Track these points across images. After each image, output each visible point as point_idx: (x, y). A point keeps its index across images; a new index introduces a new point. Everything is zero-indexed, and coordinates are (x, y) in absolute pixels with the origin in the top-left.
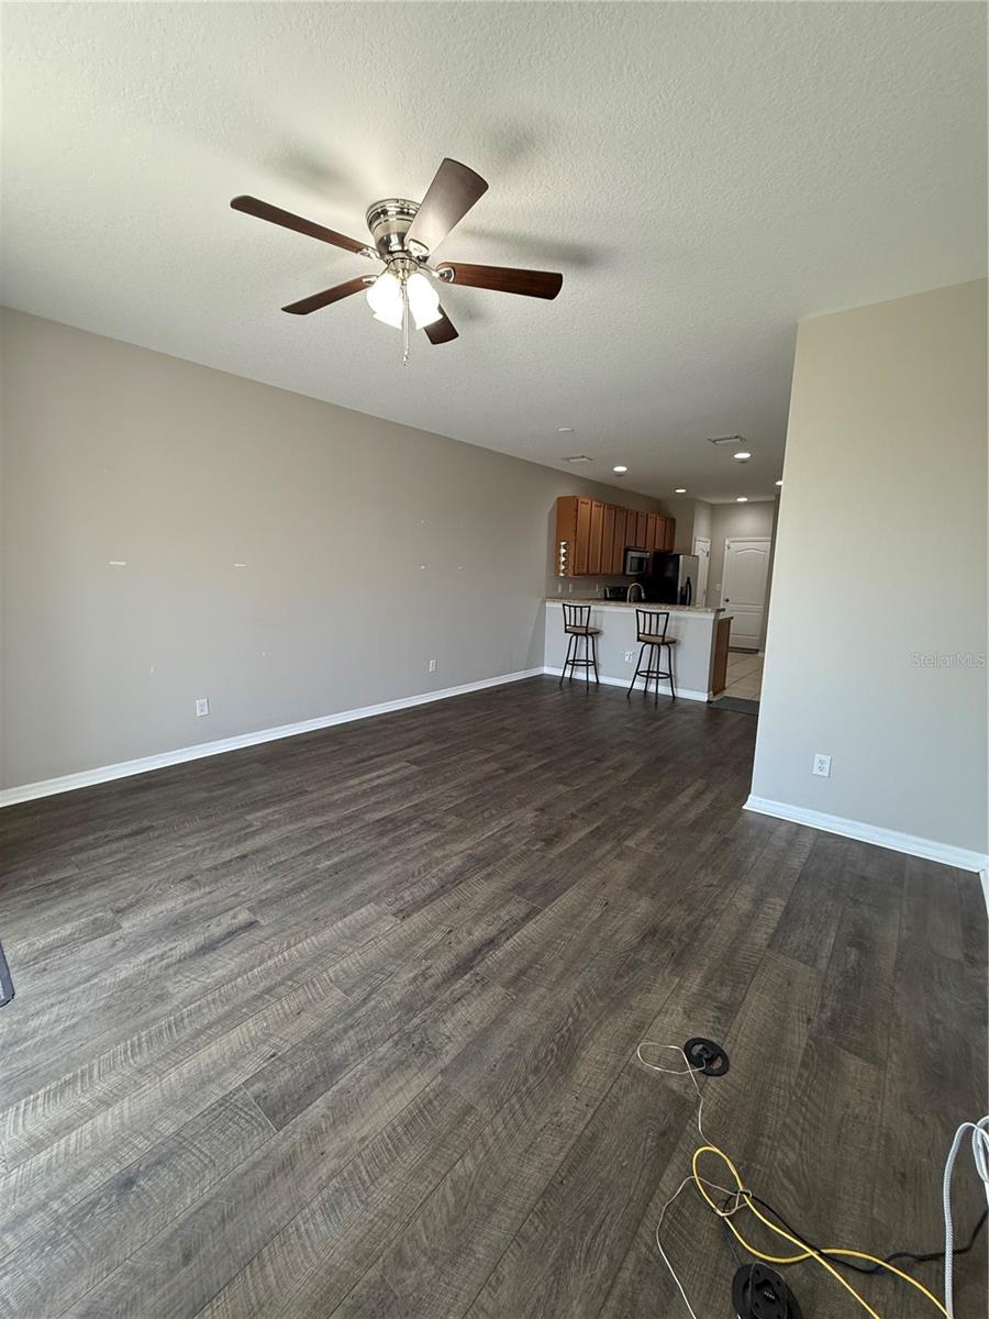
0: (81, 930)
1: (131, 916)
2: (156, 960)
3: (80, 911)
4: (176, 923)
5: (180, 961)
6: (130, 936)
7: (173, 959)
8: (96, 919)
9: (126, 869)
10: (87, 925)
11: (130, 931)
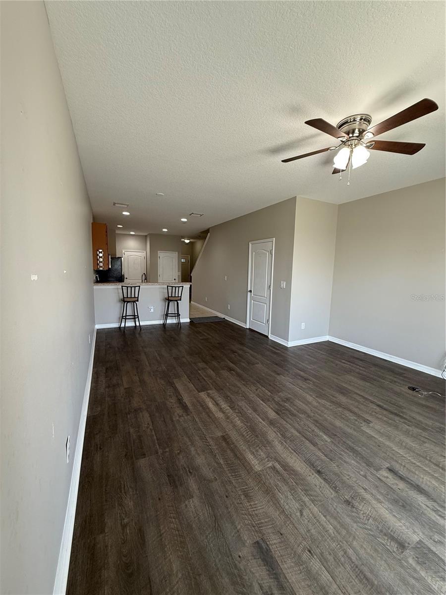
0: (435, 572)
1: (404, 537)
2: (440, 513)
3: (413, 581)
4: (403, 506)
5: (435, 501)
6: (426, 533)
7: (435, 504)
8: (418, 563)
9: (341, 553)
10: (428, 569)
11: (421, 534)
